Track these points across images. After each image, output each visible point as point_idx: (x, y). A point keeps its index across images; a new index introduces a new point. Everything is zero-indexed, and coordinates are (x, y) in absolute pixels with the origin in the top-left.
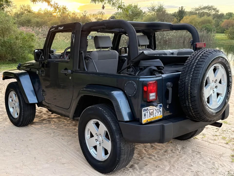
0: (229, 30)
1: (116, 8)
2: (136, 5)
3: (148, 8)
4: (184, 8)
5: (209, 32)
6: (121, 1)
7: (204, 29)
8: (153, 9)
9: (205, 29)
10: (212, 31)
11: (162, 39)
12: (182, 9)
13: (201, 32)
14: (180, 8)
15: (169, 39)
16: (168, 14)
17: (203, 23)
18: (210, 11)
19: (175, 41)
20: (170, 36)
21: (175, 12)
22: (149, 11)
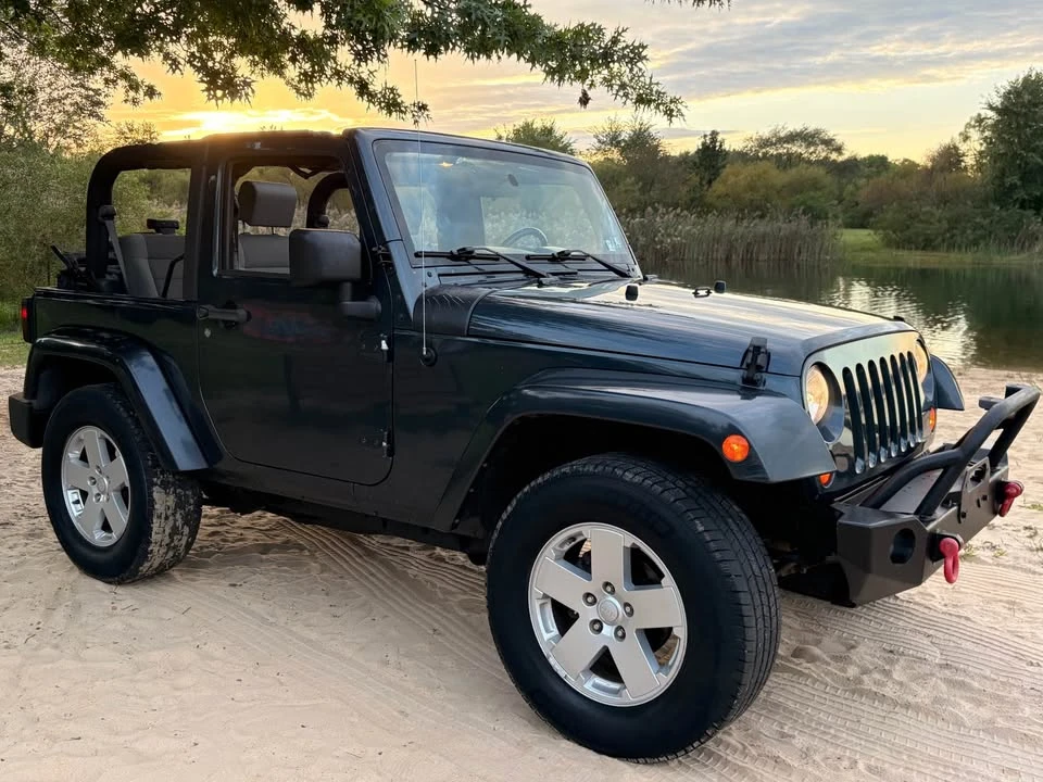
0: (889, 216)
1: (629, 102)
2: (548, 125)
3: (596, 136)
4: (719, 138)
5: (820, 222)
6: (651, 78)
7: (801, 211)
8: (614, 140)
9: (804, 213)
10: (827, 218)
11: (648, 247)
12: (714, 140)
13: (790, 221)
14: (705, 136)
15: (674, 246)
16: (667, 158)
17: (796, 188)
18: (812, 149)
19: (695, 256)
20: (676, 236)
21: (683, 152)
22: (598, 145)
